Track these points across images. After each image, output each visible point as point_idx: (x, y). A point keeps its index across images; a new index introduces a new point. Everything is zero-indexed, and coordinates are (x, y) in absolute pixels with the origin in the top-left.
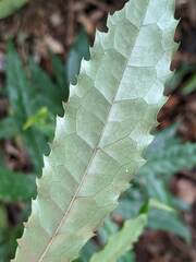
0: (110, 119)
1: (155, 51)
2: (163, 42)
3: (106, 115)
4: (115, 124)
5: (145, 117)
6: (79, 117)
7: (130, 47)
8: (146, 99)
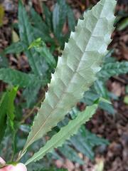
0: (82, 59)
1: (105, 30)
2: (108, 26)
3: (80, 57)
4: (84, 61)
5: (98, 59)
6: (68, 58)
7: (93, 27)
8: (99, 51)
